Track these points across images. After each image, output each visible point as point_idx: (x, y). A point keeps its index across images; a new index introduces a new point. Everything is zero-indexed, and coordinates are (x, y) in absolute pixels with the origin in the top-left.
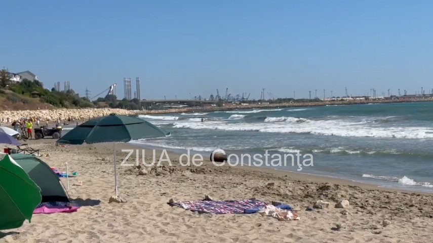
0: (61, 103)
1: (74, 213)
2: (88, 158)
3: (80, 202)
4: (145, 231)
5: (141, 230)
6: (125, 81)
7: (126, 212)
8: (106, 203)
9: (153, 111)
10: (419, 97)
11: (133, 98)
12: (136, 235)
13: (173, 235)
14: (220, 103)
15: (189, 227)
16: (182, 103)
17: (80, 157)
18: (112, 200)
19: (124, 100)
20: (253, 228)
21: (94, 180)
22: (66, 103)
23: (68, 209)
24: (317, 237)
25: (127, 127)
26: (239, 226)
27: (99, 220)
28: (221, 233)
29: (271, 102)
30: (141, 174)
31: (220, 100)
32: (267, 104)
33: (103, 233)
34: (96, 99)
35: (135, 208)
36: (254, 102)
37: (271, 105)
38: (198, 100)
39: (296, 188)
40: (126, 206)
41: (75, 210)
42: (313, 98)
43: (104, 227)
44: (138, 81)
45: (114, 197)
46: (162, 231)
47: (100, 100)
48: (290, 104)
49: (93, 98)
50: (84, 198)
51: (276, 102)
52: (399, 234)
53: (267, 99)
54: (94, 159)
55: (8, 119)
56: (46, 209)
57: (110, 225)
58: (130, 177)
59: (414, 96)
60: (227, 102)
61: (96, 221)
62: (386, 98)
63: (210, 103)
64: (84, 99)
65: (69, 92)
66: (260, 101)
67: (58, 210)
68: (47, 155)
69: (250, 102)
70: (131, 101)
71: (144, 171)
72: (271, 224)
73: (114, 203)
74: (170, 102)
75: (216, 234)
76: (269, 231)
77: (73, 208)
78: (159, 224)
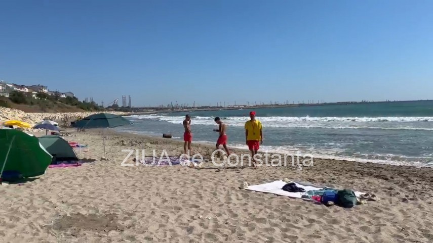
0: (88, 108)
1: (79, 167)
2: (97, 137)
3: (85, 160)
4: (116, 175)
5: (114, 175)
6: (123, 97)
7: (108, 165)
8: (99, 160)
9: (138, 113)
10: (270, 106)
11: (127, 106)
12: (110, 178)
13: (131, 177)
14: (173, 108)
15: (141, 172)
16: (153, 108)
17: (93, 136)
18: (102, 159)
19: (123, 107)
20: (175, 172)
21: (96, 149)
22: (91, 109)
23: (76, 164)
24: (207, 176)
25: (108, 119)
26: (168, 171)
27: (92, 170)
28: (157, 175)
29: (198, 108)
30: (123, 145)
31: (173, 107)
32: (196, 109)
33: (91, 177)
34: (107, 107)
35: (114, 163)
36: (190, 108)
37: (199, 110)
38: (161, 107)
39: (203, 151)
40: (109, 162)
41: (80, 165)
42: (219, 106)
43: (94, 174)
44: (130, 97)
45: (103, 157)
46: (125, 175)
47: (109, 107)
48: (208, 109)
49: (106, 106)
50: (88, 158)
51: (200, 108)
52: (248, 173)
53: (196, 107)
54: (100, 137)
55: (59, 117)
56: (64, 165)
57: (97, 173)
58: (117, 146)
59: (267, 105)
60: (177, 108)
61: (90, 171)
62: (254, 106)
63: (167, 109)
64: (101, 107)
65: (93, 102)
66: (193, 108)
67: (71, 165)
68: (75, 136)
69: (188, 108)
70: (126, 108)
71: (125, 143)
72: (185, 169)
73: (103, 161)
74: (146, 108)
75: (154, 176)
76: (183, 173)
77: (79, 164)
78: (125, 171)
